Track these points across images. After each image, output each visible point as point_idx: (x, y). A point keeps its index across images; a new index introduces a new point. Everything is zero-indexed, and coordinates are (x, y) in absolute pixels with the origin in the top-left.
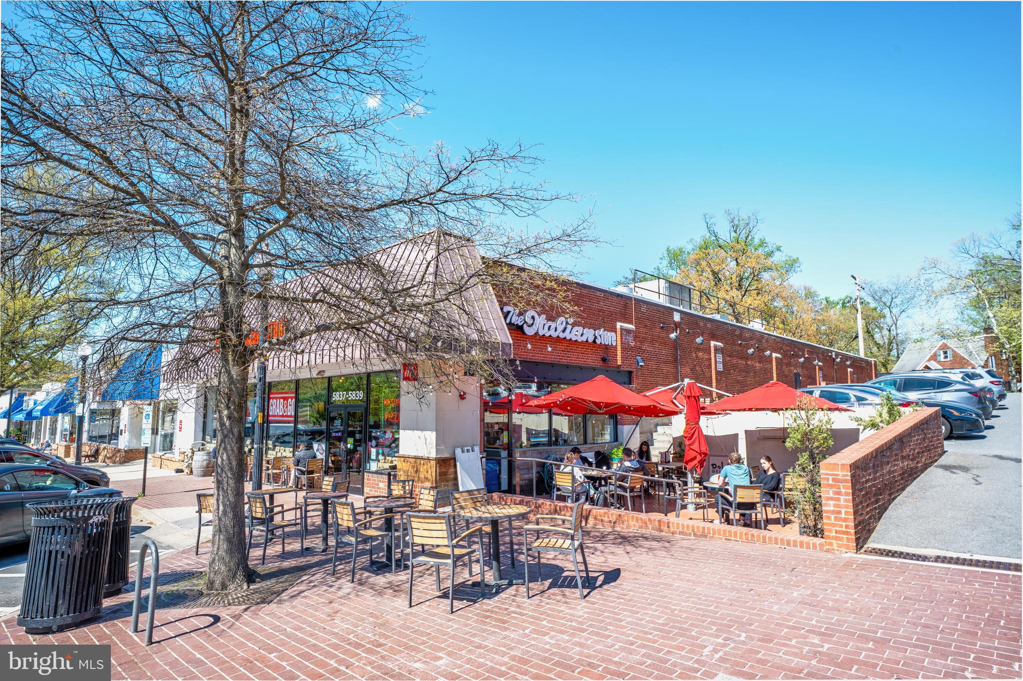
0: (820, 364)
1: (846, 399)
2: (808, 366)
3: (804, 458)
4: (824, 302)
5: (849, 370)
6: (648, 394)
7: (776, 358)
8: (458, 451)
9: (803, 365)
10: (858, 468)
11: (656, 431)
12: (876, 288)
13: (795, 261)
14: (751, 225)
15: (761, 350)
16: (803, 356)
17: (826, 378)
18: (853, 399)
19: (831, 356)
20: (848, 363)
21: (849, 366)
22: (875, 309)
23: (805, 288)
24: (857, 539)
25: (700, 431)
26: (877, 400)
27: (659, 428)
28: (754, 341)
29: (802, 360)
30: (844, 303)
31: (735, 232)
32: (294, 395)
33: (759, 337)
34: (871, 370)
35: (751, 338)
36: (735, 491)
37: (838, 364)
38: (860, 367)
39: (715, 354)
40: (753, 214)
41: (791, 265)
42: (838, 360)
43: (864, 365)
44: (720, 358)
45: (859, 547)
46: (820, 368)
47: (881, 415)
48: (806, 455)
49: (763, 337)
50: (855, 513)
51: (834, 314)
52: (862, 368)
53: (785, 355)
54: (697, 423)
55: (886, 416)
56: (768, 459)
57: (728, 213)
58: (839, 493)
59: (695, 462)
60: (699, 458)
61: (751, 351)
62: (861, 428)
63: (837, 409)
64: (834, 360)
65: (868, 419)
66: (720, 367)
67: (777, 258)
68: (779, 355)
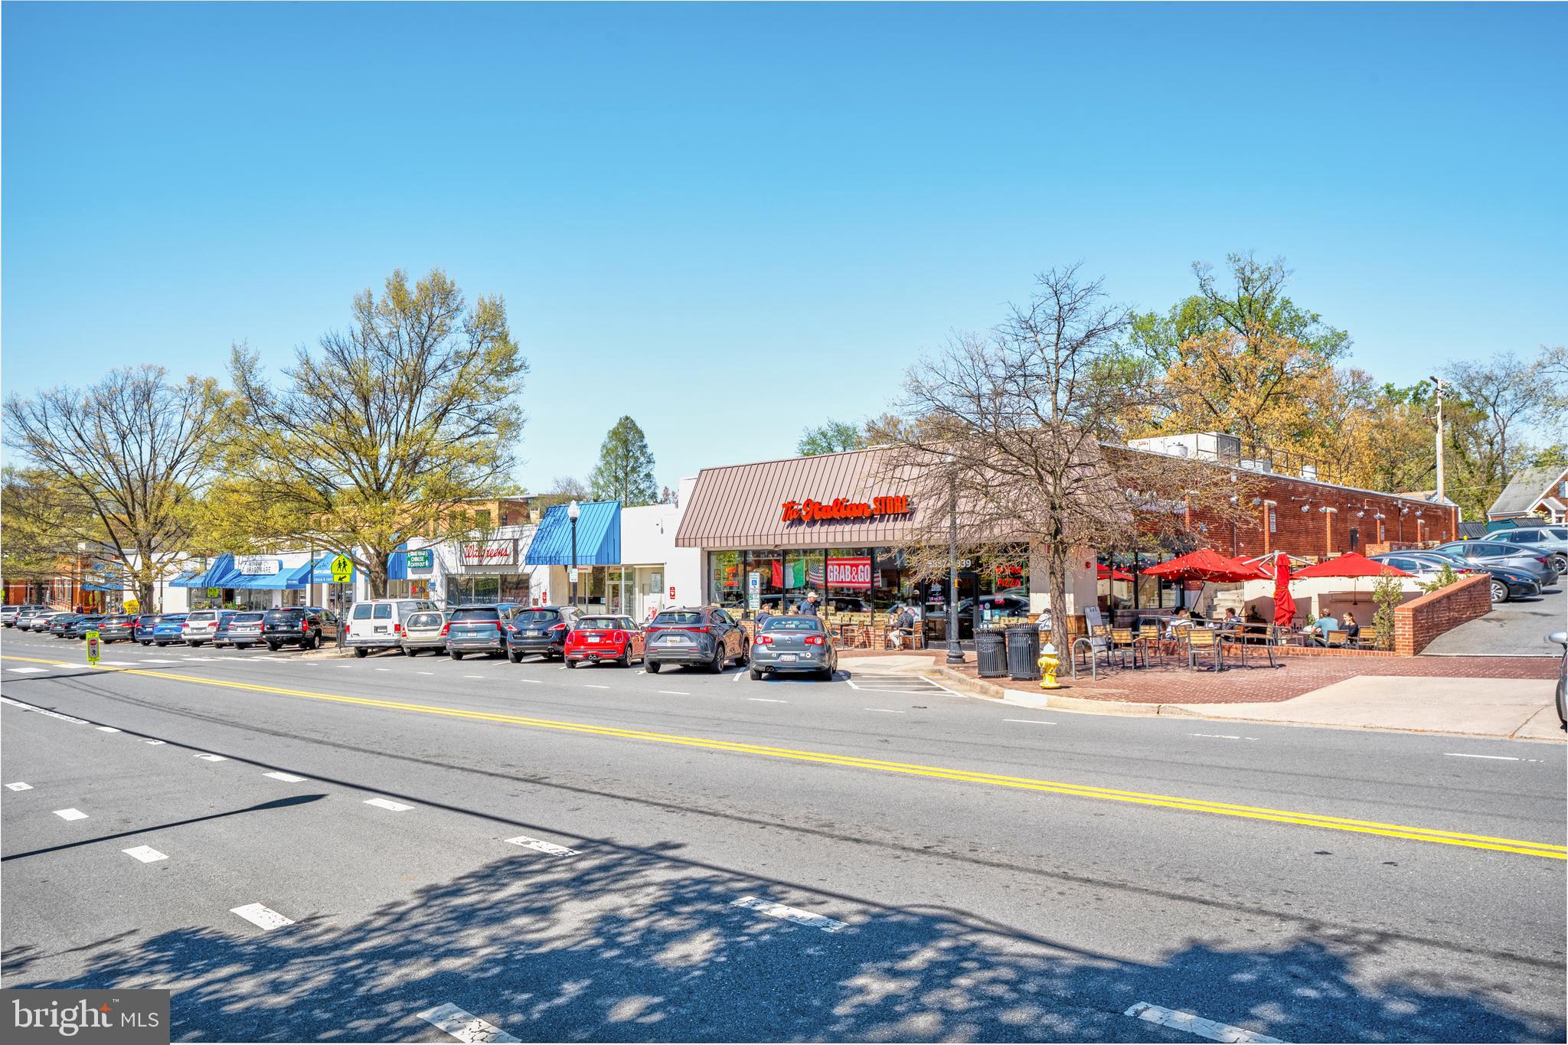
0: (1383, 516)
1: (1413, 567)
2: (1369, 522)
3: (1384, 606)
4: (1383, 393)
5: (1419, 521)
6: (1244, 563)
7: (1332, 513)
8: (1087, 610)
9: (1361, 521)
10: (1417, 611)
11: (1216, 597)
12: (1474, 375)
13: (1342, 337)
14: (1273, 280)
15: (1315, 505)
16: (1361, 509)
17: (1390, 536)
18: (1418, 566)
19: (1396, 506)
20: (1418, 513)
21: (1420, 518)
22: (1471, 405)
23: (1353, 373)
24: (1415, 649)
25: (1289, 594)
26: (1440, 568)
27: (1219, 594)
28: (1308, 496)
29: (1361, 514)
30: (1415, 397)
31: (1246, 289)
32: (869, 562)
33: (1312, 490)
34: (1450, 519)
35: (1305, 493)
36: (1328, 635)
37: (1404, 516)
38: (1435, 516)
39: (1269, 513)
40: (1276, 263)
41: (1336, 342)
42: (1406, 510)
43: (1440, 513)
44: (1273, 516)
45: (1415, 654)
46: (1383, 522)
47: (1440, 580)
48: (1386, 604)
49: (1316, 490)
50: (1414, 635)
51: (1399, 414)
52: (1437, 518)
53: (1341, 510)
54: (1287, 587)
55: (1444, 581)
56: (1350, 615)
57: (1234, 259)
58: (1405, 624)
59: (1285, 619)
60: (1288, 616)
61: (1306, 508)
62: (1424, 591)
63: (1405, 576)
64: (1400, 510)
65: (1429, 584)
66: (1274, 529)
67: (1313, 332)
68: (1334, 510)
